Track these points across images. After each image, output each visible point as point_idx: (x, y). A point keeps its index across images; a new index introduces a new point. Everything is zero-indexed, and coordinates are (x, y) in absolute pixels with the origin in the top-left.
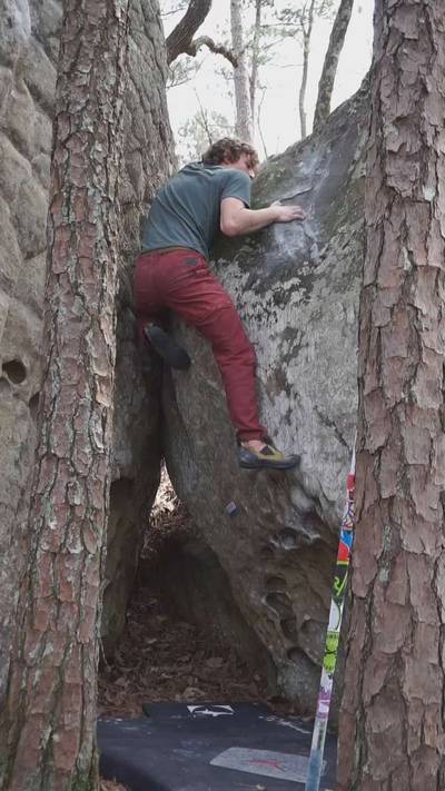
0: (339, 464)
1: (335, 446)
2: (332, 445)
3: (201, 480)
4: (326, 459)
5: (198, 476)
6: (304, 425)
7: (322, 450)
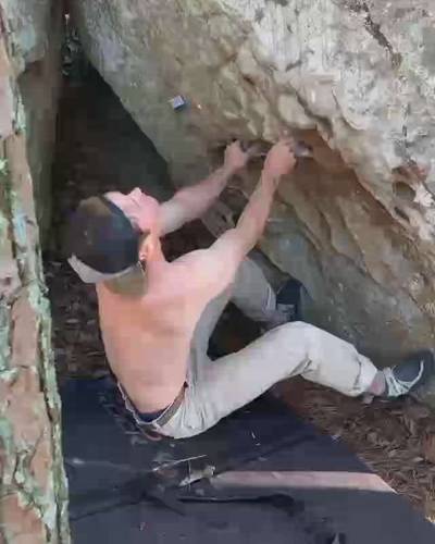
0: (371, 74)
1: (365, 45)
2: (359, 41)
3: (130, 62)
4: (348, 63)
5: (126, 55)
6: (309, 6)
7: (340, 50)
